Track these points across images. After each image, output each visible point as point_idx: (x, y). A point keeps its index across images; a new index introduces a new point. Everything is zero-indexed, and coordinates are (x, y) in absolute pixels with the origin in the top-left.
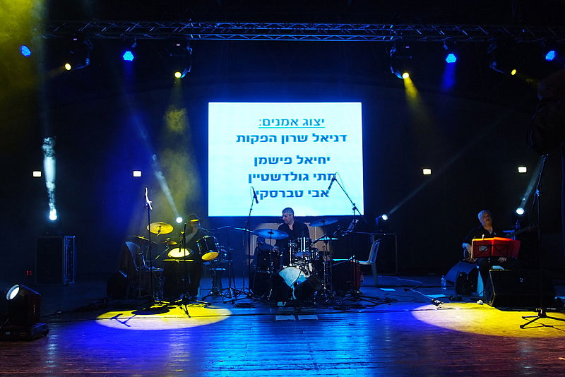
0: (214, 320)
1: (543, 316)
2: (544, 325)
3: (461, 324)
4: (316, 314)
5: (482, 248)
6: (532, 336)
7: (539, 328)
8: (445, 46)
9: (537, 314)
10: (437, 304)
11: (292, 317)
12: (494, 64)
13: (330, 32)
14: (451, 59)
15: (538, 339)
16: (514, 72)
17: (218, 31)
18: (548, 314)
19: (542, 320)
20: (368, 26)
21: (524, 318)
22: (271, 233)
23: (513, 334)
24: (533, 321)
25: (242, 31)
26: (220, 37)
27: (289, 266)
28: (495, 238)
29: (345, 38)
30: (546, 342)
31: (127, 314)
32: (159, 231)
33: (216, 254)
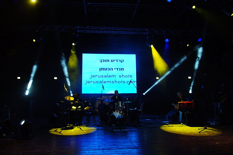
0: (92, 131)
1: (206, 128)
2: (206, 132)
3: (179, 132)
4: (127, 129)
5: (182, 105)
6: (204, 136)
7: (205, 133)
8: (165, 36)
9: (203, 128)
10: (168, 125)
11: (119, 130)
12: (181, 42)
13: (126, 31)
14: (167, 40)
15: (206, 136)
16: (188, 45)
17: (88, 29)
18: (207, 128)
19: (205, 130)
20: (139, 29)
21: (199, 129)
22: (109, 100)
23: (197, 135)
24: (203, 130)
25: (96, 30)
26: (88, 31)
27: (115, 112)
28: (186, 102)
29: (131, 33)
30: (209, 137)
31: (59, 130)
32: (69, 99)
33: (89, 107)
